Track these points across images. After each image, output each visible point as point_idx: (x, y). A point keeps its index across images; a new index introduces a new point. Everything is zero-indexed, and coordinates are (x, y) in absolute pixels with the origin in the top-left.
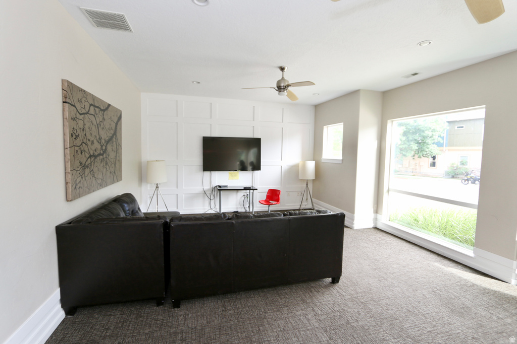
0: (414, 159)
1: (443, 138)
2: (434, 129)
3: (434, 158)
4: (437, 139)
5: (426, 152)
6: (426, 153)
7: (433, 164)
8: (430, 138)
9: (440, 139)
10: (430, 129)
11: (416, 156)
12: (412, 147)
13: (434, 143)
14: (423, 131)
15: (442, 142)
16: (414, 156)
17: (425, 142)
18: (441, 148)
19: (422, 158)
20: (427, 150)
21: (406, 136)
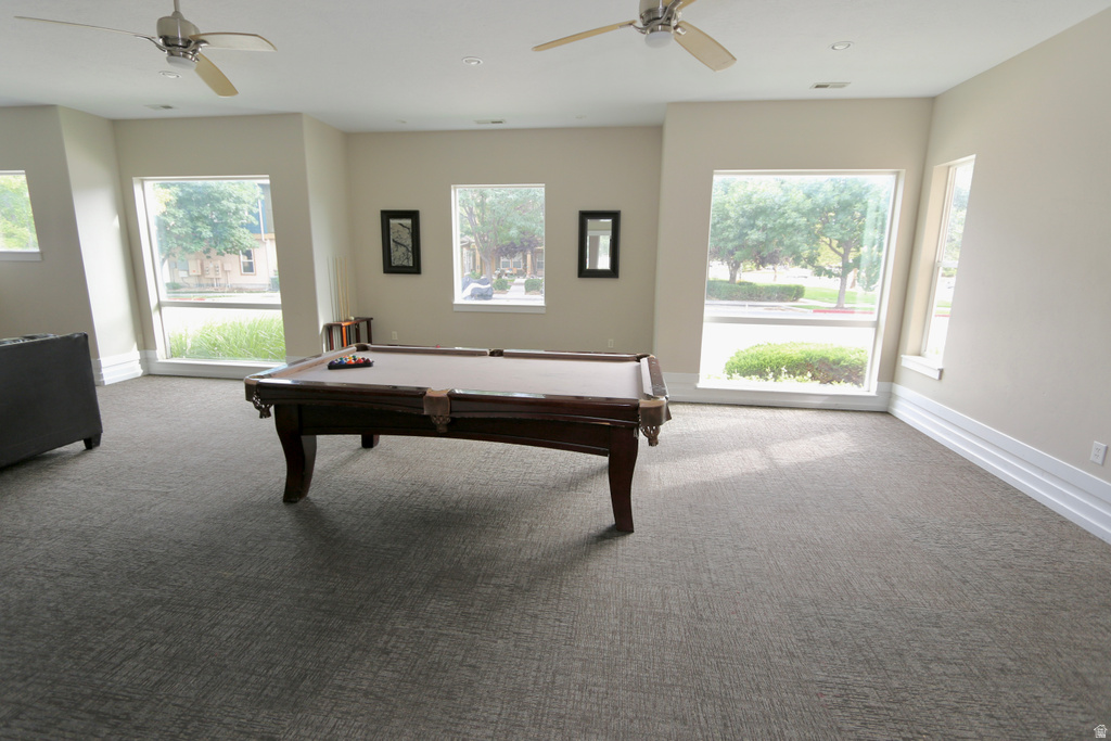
0: (209, 257)
1: (257, 216)
2: (238, 198)
3: (248, 254)
4: (247, 217)
5: (232, 242)
6: (230, 246)
7: (249, 268)
8: (234, 214)
9: (252, 218)
10: (231, 196)
11: (213, 253)
12: (201, 233)
13: (242, 226)
14: (218, 201)
15: (256, 223)
16: (208, 251)
17: (226, 223)
18: (258, 236)
19: (226, 255)
20: (232, 239)
21: (185, 207)
